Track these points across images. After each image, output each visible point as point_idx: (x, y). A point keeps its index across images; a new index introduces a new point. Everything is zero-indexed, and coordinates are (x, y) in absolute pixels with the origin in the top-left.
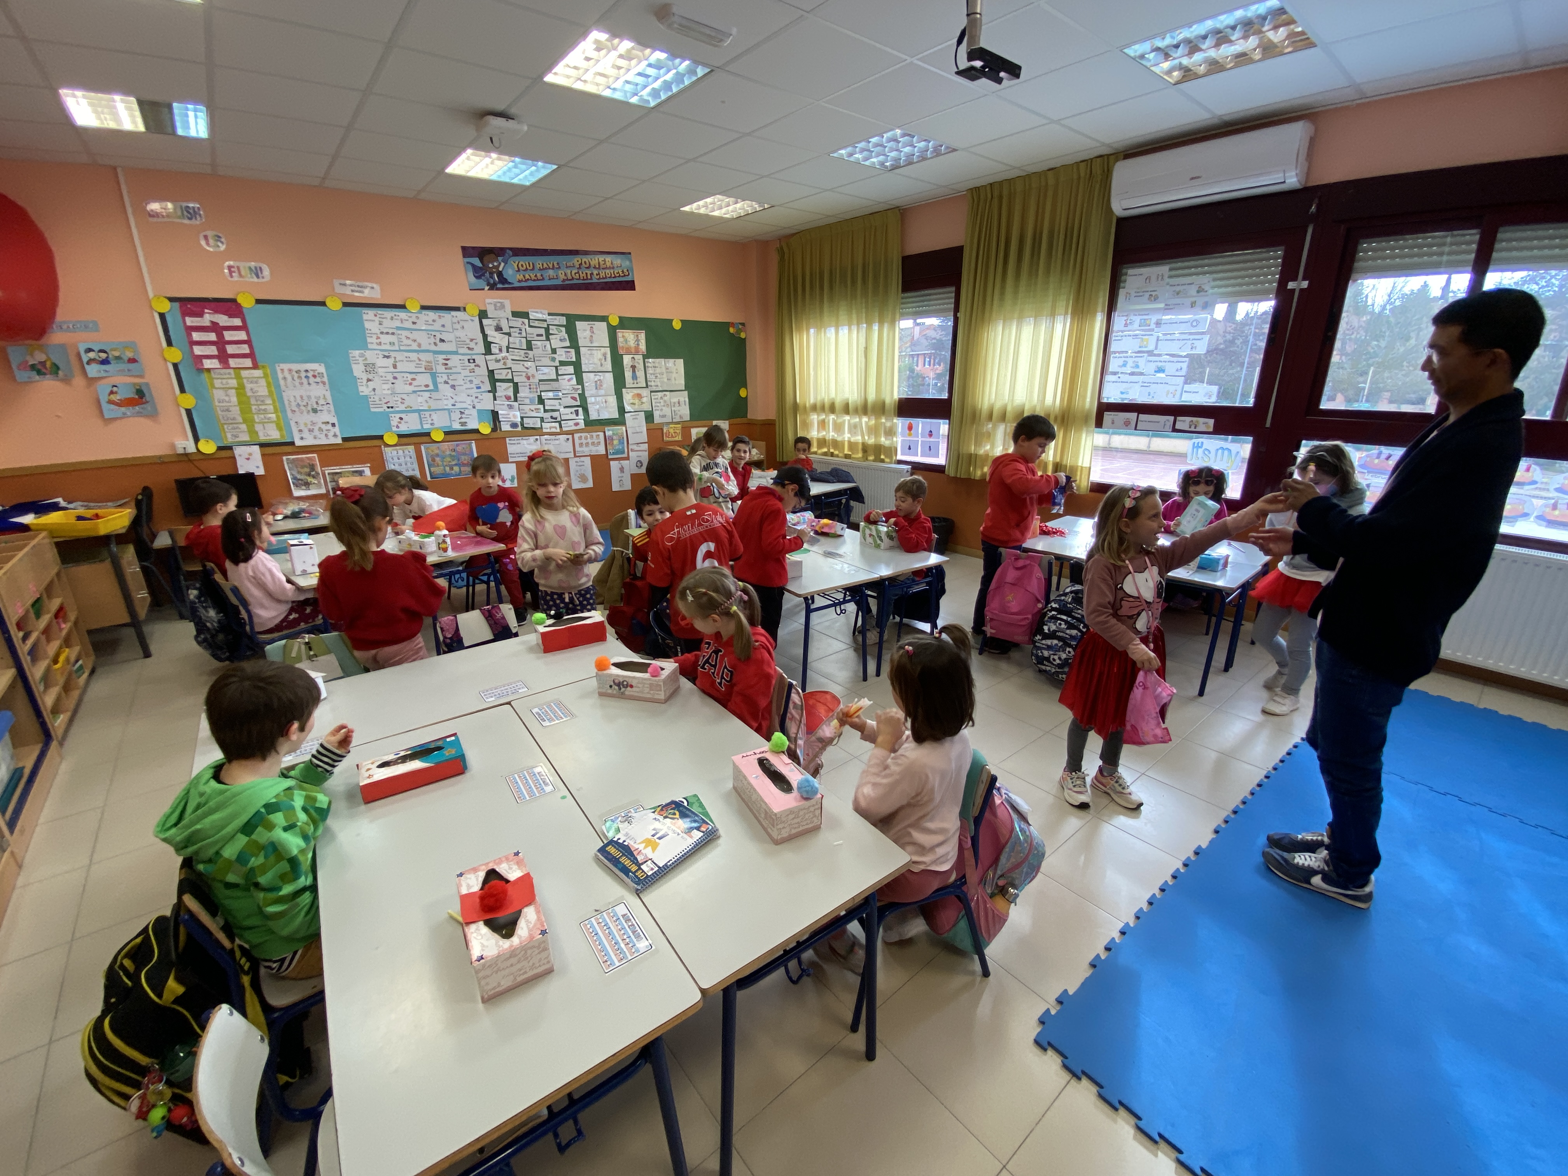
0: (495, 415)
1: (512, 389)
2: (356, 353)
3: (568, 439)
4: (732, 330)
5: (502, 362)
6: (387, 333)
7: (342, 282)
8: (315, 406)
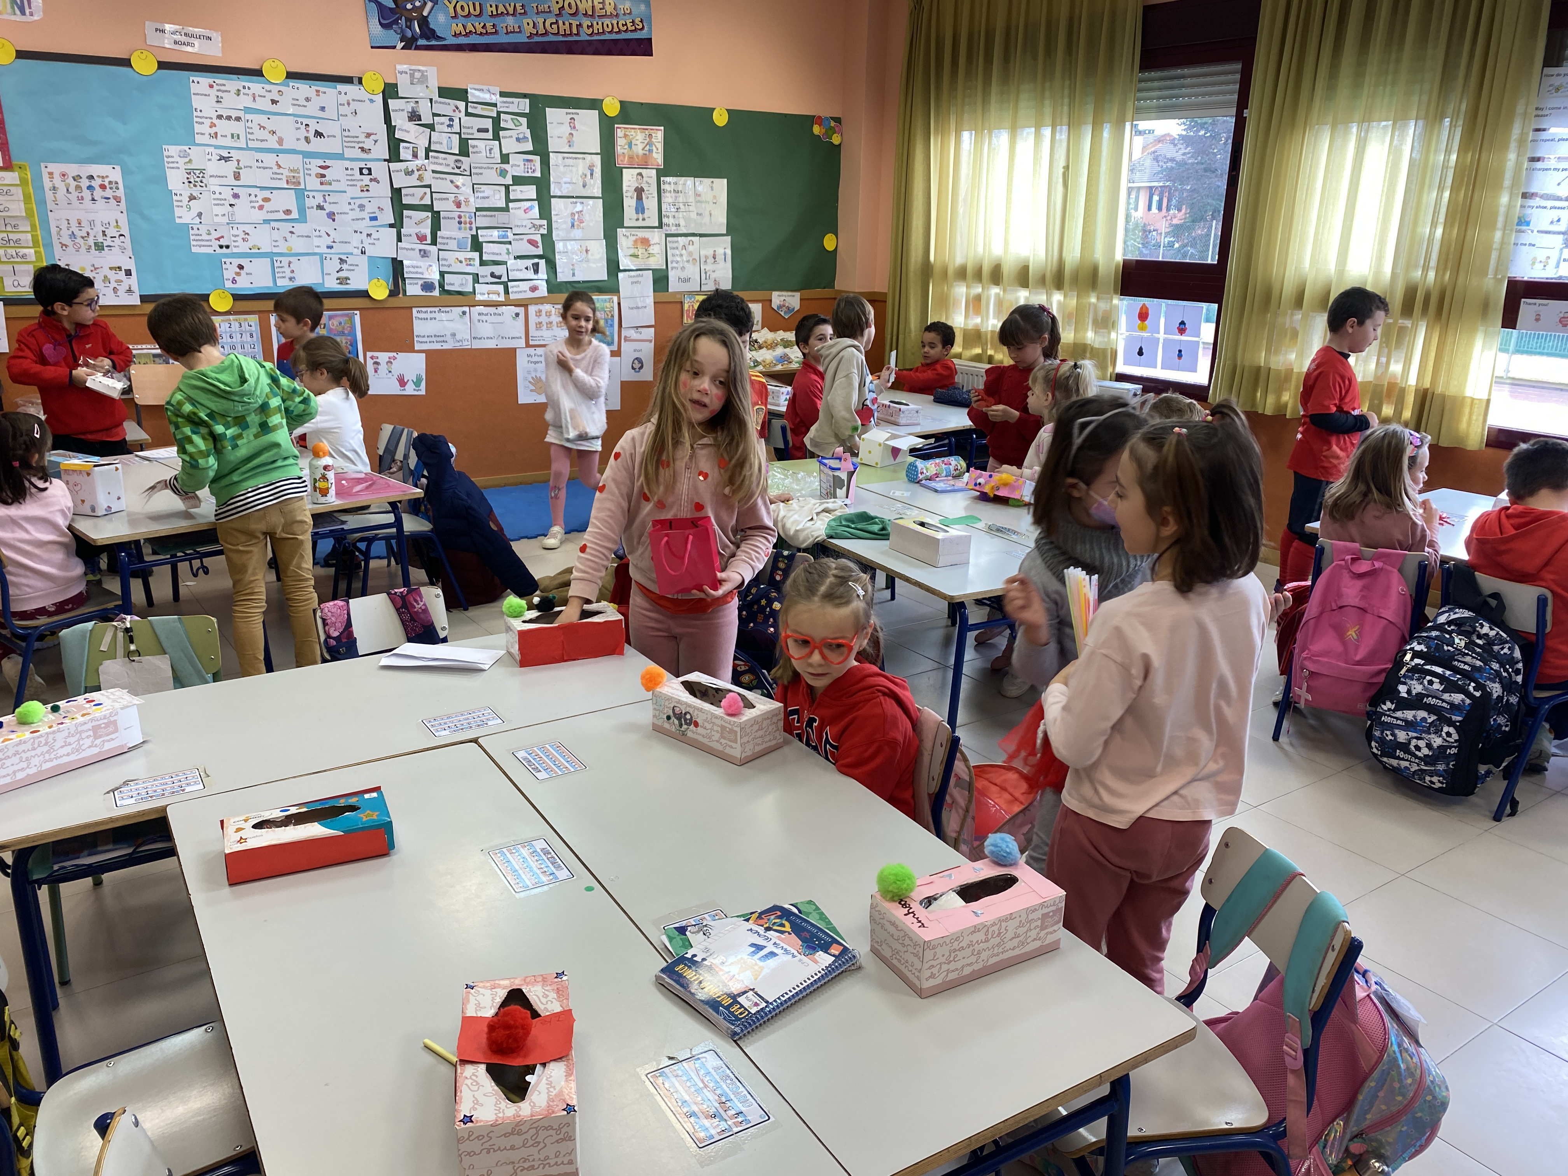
0: (397, 266)
1: (429, 221)
2: (173, 150)
3: (517, 315)
4: (816, 130)
5: (416, 174)
6: (229, 118)
7: (160, 27)
8: (100, 239)
